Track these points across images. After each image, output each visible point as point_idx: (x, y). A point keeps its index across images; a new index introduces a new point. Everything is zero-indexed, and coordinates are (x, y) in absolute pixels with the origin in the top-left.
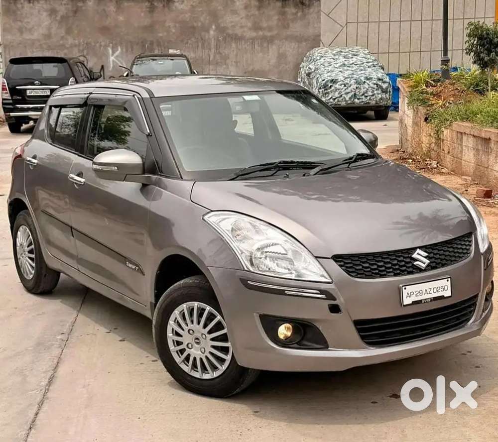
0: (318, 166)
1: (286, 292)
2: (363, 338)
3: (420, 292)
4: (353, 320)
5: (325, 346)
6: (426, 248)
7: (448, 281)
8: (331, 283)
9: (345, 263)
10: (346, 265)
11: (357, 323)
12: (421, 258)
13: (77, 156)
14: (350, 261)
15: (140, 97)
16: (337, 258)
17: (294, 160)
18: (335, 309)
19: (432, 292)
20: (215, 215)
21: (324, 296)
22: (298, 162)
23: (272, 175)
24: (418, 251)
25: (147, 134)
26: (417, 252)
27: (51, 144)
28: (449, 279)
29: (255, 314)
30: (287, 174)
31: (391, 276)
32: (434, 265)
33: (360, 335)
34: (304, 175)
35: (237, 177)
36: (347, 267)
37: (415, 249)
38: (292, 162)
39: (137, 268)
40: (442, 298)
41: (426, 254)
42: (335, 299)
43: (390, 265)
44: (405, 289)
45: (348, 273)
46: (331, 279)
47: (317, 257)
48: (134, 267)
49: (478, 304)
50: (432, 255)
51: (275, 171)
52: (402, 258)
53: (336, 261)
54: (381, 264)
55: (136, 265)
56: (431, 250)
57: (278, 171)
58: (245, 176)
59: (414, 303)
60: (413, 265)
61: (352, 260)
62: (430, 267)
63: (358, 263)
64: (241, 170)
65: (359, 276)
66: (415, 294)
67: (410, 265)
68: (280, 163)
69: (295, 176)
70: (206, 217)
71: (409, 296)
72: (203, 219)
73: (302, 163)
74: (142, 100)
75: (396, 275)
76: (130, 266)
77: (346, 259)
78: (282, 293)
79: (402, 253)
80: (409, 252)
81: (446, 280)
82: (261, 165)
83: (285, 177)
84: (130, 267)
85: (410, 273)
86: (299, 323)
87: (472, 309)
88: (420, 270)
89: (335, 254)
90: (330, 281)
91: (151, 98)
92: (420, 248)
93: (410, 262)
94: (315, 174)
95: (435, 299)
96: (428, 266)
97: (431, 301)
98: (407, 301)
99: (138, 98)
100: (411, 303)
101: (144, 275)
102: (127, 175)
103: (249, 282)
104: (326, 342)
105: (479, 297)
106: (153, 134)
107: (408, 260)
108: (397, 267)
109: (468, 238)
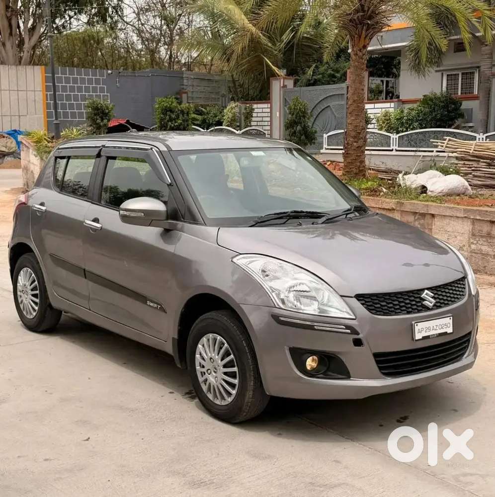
0: (324, 216)
1: (315, 327)
2: (380, 369)
3: (428, 329)
4: (373, 352)
5: (348, 376)
6: (433, 290)
7: (450, 319)
8: (355, 319)
9: (366, 302)
10: (367, 303)
11: (376, 355)
12: (429, 299)
13: (90, 203)
14: (370, 300)
15: (158, 150)
16: (359, 297)
17: (303, 210)
18: (358, 343)
19: (437, 328)
20: (244, 258)
21: (349, 331)
22: (307, 212)
23: (284, 223)
24: (426, 291)
25: (169, 184)
26: (425, 293)
27: (59, 193)
28: (451, 317)
29: (285, 347)
30: (301, 222)
31: (404, 314)
32: (439, 304)
33: (378, 367)
34: (313, 224)
35: (256, 224)
36: (368, 305)
37: (423, 290)
38: (302, 212)
39: (159, 306)
40: (446, 333)
41: (433, 295)
42: (358, 334)
43: (403, 304)
44: (417, 325)
45: (369, 310)
46: (355, 315)
47: (341, 296)
48: (155, 305)
49: (471, 340)
50: (436, 296)
51: (286, 220)
52: (413, 298)
53: (358, 300)
54: (396, 303)
55: (158, 304)
56: (436, 292)
57: (289, 219)
58: (262, 224)
59: (424, 338)
60: (422, 304)
61: (372, 299)
62: (436, 306)
63: (377, 301)
64: (259, 218)
65: (378, 313)
66: (425, 330)
67: (420, 304)
68: (292, 212)
69: (306, 224)
70: (235, 260)
71: (420, 332)
72: (232, 261)
73: (310, 212)
74: (161, 153)
75: (409, 313)
76: (152, 304)
77: (366, 298)
78: (311, 328)
79: (413, 293)
80: (419, 292)
81: (449, 318)
82: (275, 214)
83: (298, 225)
84: (151, 306)
85: (419, 311)
86: (325, 356)
87: (466, 344)
88: (427, 309)
89: (357, 293)
90: (354, 317)
91: (169, 151)
92: (428, 289)
93: (420, 302)
94: (322, 223)
95: (440, 335)
96: (434, 305)
97: (437, 336)
98: (418, 336)
99: (156, 151)
100: (421, 338)
101: (166, 313)
102: (152, 220)
103: (280, 318)
104: (348, 373)
105: (472, 334)
106: (175, 184)
107: (418, 300)
108: (409, 306)
109: (463, 281)
